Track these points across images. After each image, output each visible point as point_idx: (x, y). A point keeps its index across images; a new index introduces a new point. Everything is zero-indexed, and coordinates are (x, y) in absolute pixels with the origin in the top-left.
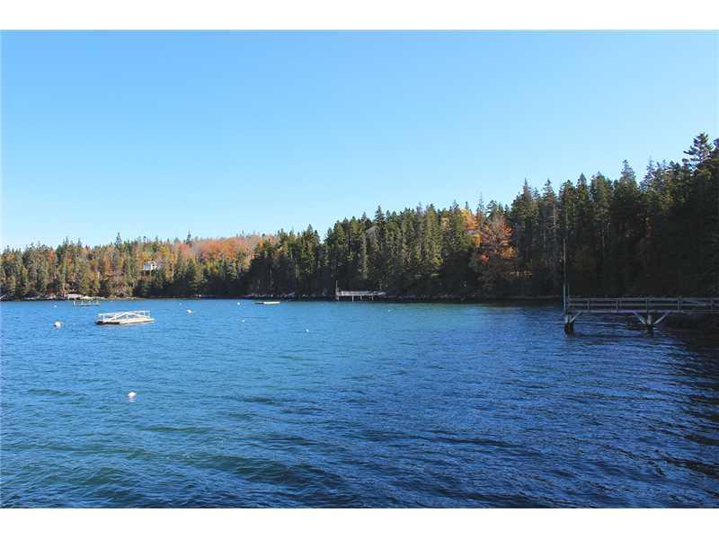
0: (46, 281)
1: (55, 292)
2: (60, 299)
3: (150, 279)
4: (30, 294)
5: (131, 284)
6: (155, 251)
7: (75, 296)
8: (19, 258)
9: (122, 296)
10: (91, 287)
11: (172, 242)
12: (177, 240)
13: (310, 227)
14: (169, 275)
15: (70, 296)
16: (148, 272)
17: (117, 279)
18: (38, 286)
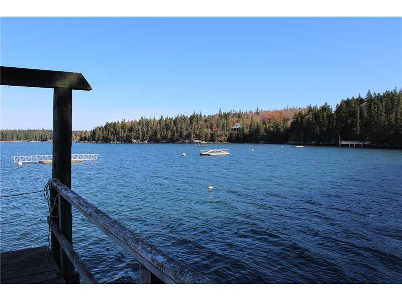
0: (184, 134)
1: (188, 139)
2: (191, 143)
3: (236, 132)
4: (177, 140)
5: (226, 135)
6: (239, 118)
7: (198, 141)
8: (172, 122)
9: (221, 141)
10: (206, 137)
11: (248, 113)
12: (251, 112)
13: (326, 103)
14: (246, 131)
15: (196, 141)
16: (235, 129)
17: (219, 133)
18: (181, 136)
